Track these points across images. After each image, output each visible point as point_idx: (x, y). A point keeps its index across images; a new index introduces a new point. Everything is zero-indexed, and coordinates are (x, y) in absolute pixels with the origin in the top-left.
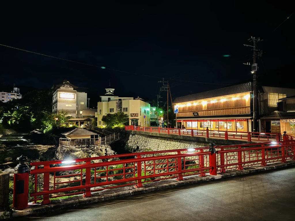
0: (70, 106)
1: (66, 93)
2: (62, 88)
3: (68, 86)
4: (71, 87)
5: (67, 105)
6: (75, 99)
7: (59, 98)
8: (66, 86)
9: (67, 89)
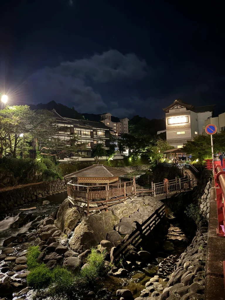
0: (183, 133)
1: (176, 117)
2: (171, 111)
3: (178, 107)
4: (183, 108)
5: (178, 133)
6: (188, 122)
7: (168, 124)
8: (176, 107)
9: (177, 111)
